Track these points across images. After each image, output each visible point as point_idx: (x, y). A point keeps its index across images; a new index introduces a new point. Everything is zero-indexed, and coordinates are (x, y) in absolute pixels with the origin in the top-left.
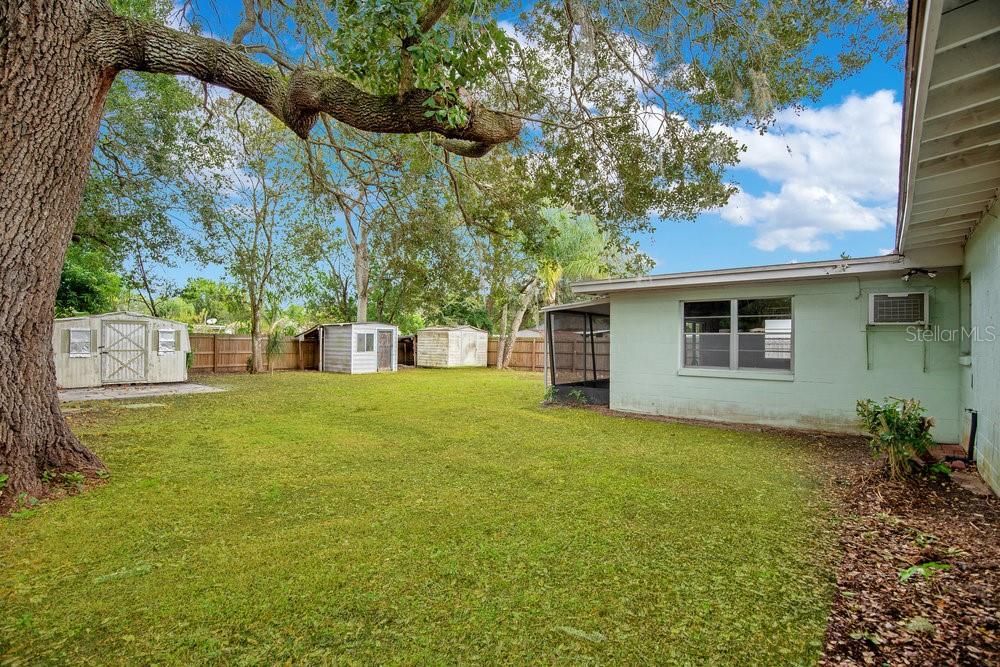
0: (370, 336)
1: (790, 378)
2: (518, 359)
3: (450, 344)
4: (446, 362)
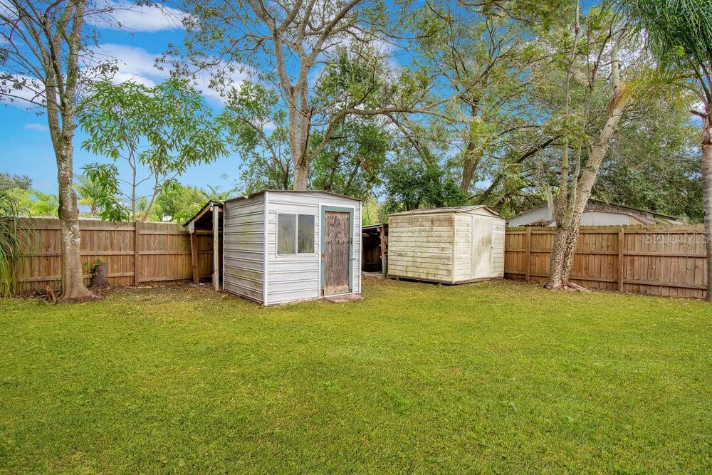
0: (307, 220)
2: (578, 266)
3: (457, 239)
4: (449, 273)
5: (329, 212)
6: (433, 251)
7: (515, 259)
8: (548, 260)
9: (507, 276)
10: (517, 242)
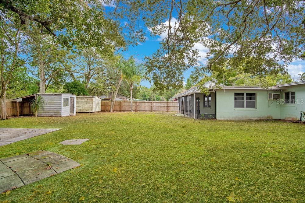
0: (68, 99)
1: (256, 109)
2: (115, 108)
3: (93, 103)
4: (92, 110)
5: (71, 98)
6: (88, 106)
7: (103, 107)
8: (110, 107)
9: (101, 111)
10: (103, 104)
